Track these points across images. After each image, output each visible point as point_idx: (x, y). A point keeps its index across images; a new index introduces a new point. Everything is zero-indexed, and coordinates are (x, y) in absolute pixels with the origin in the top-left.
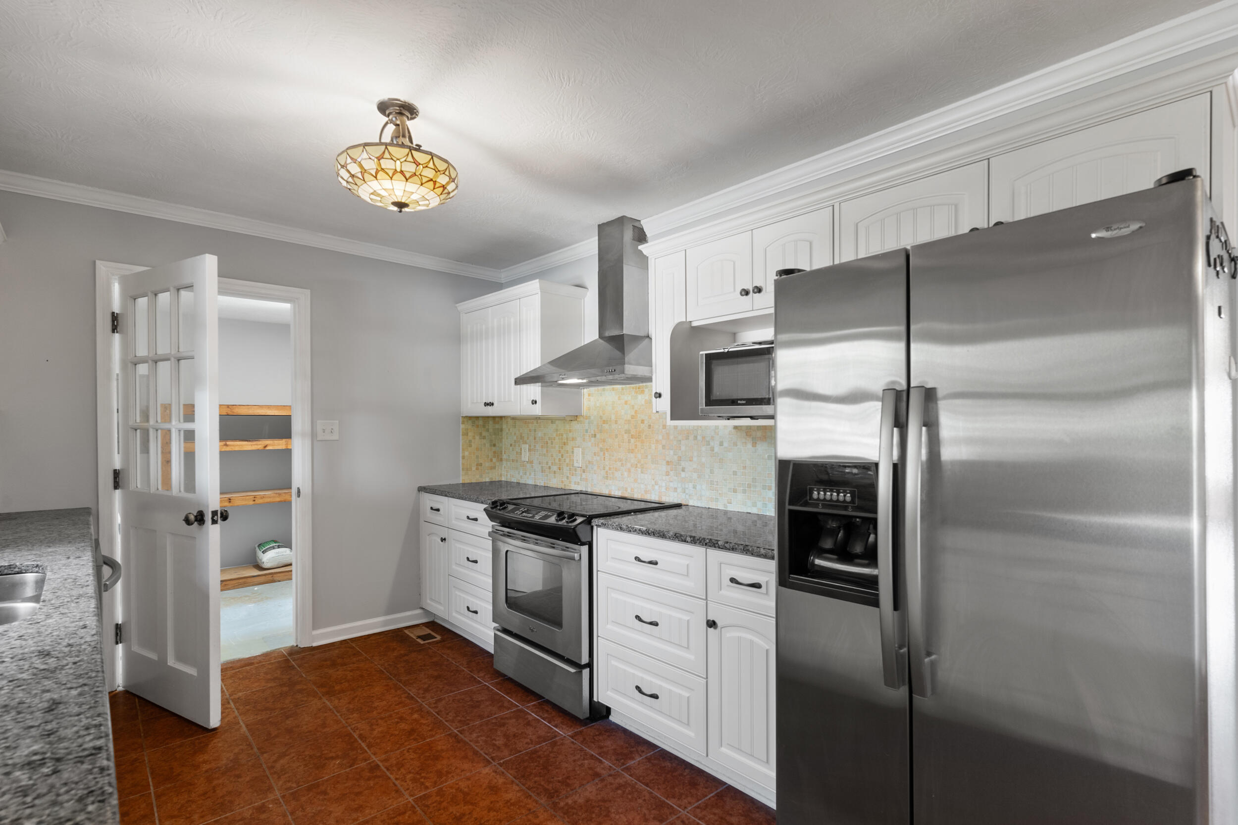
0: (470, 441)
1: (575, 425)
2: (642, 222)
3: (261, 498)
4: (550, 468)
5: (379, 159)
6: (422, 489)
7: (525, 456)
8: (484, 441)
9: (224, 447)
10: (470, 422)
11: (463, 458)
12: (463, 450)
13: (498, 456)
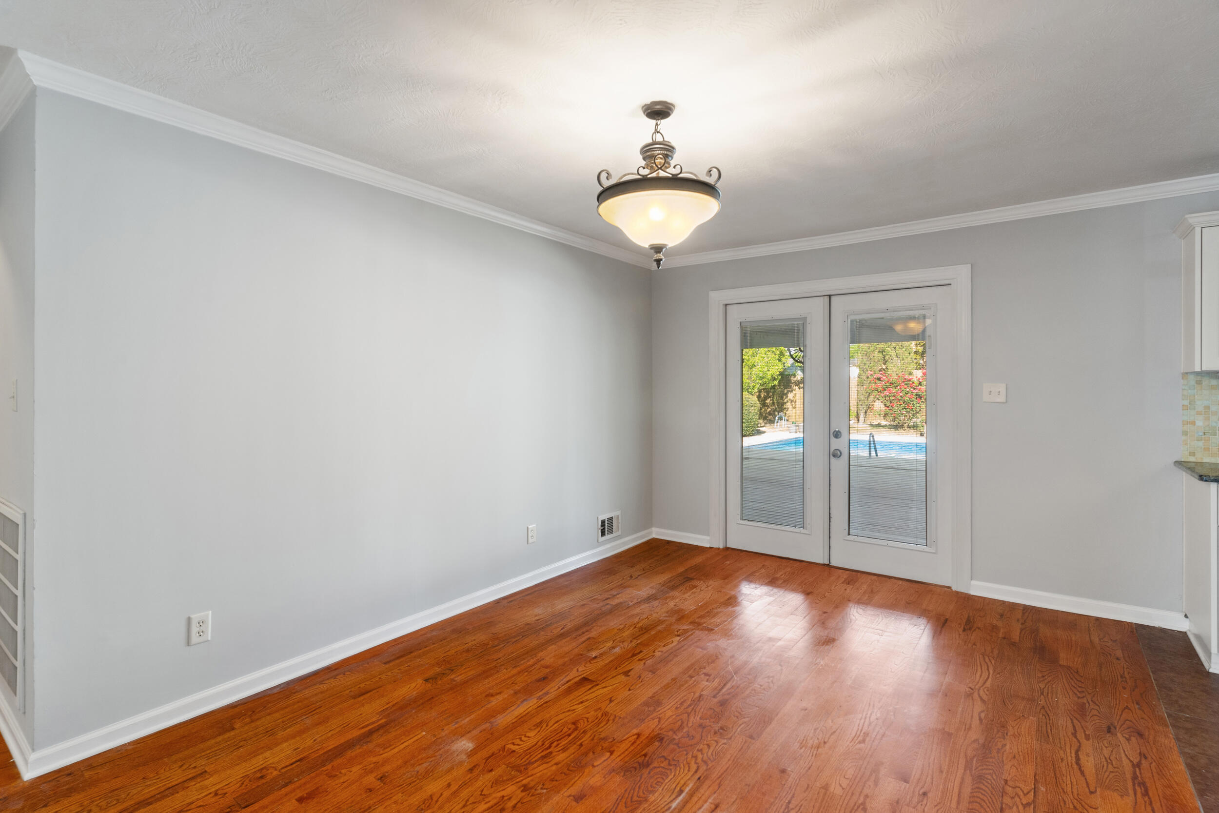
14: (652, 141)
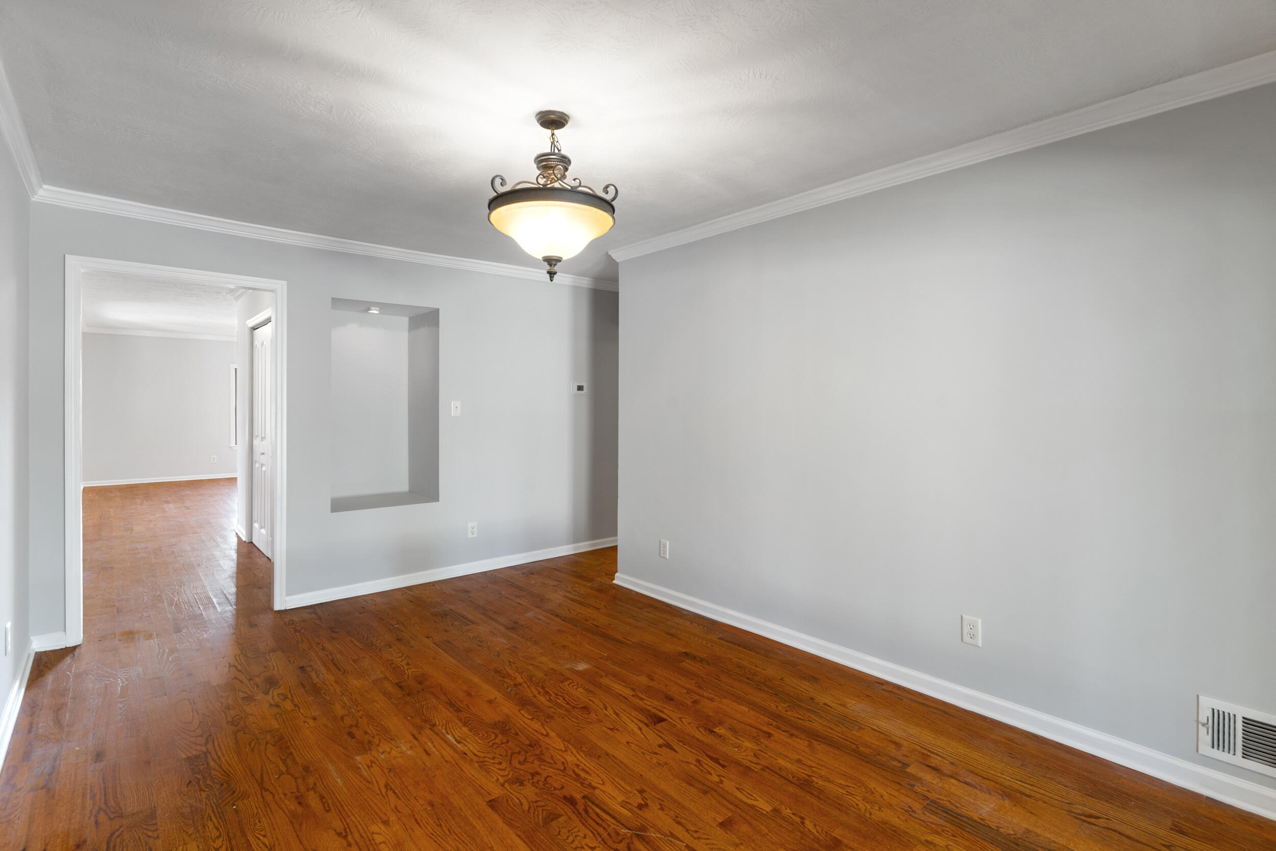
14: (550, 151)
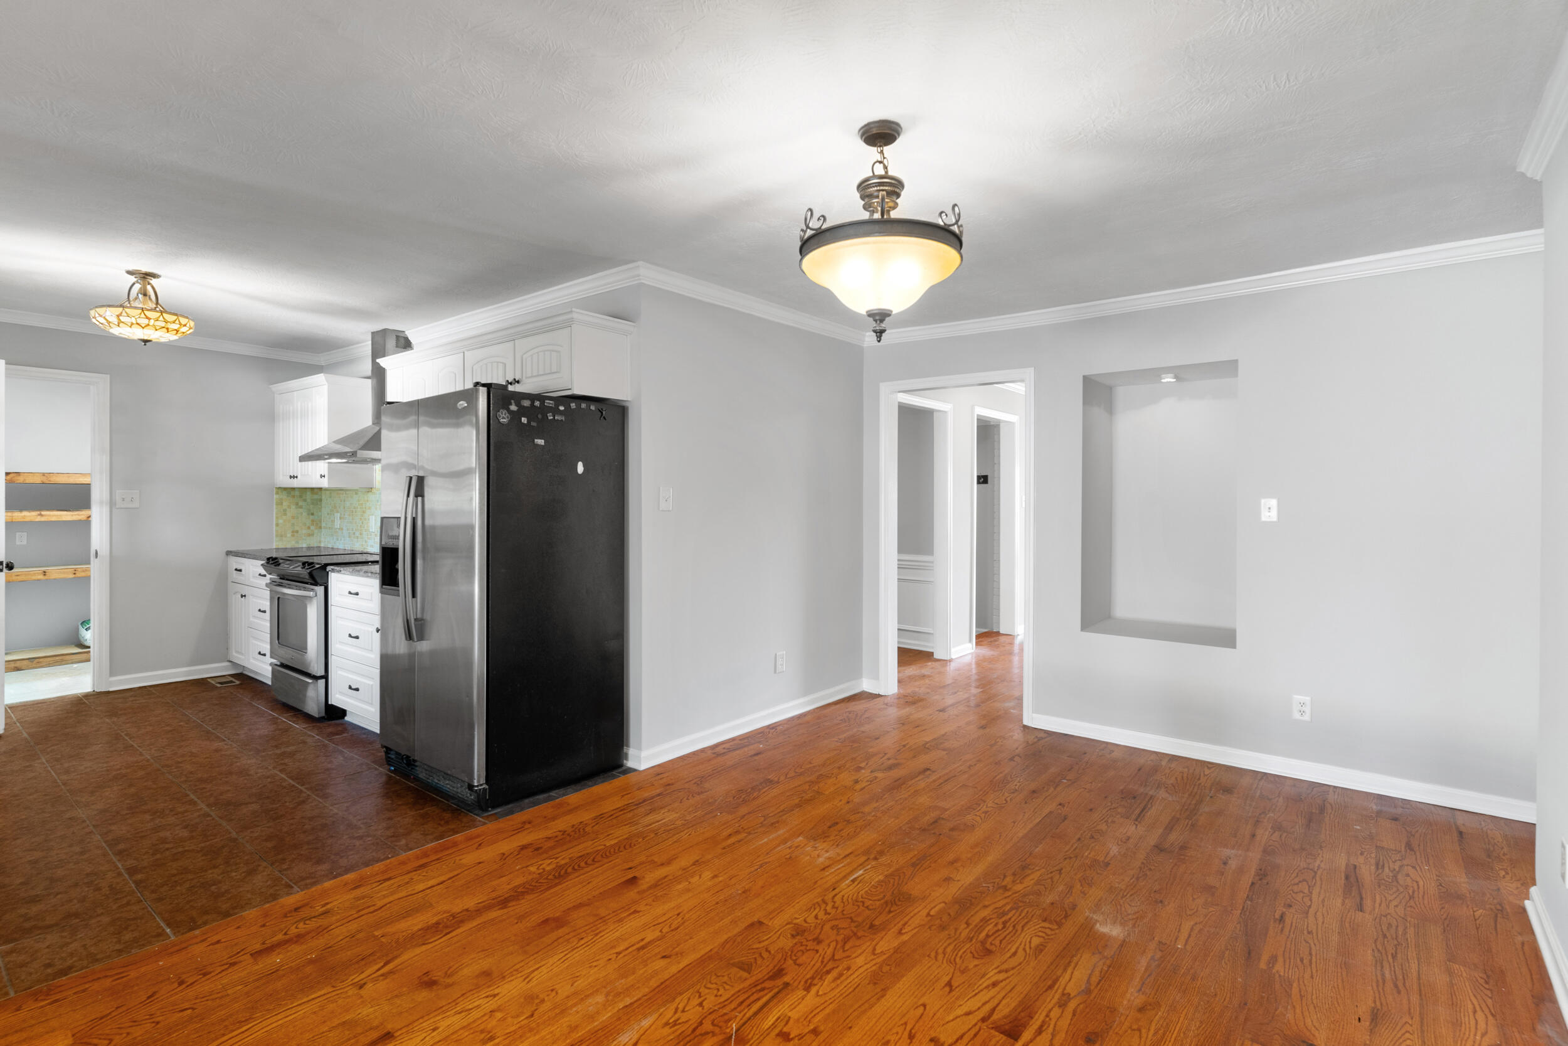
0: (285, 510)
1: (371, 496)
2: (406, 333)
3: (84, 571)
4: (354, 534)
5: (118, 316)
6: (229, 553)
7: (337, 524)
8: (301, 510)
9: (39, 517)
10: (285, 493)
11: (277, 525)
12: (277, 518)
13: (318, 524)
